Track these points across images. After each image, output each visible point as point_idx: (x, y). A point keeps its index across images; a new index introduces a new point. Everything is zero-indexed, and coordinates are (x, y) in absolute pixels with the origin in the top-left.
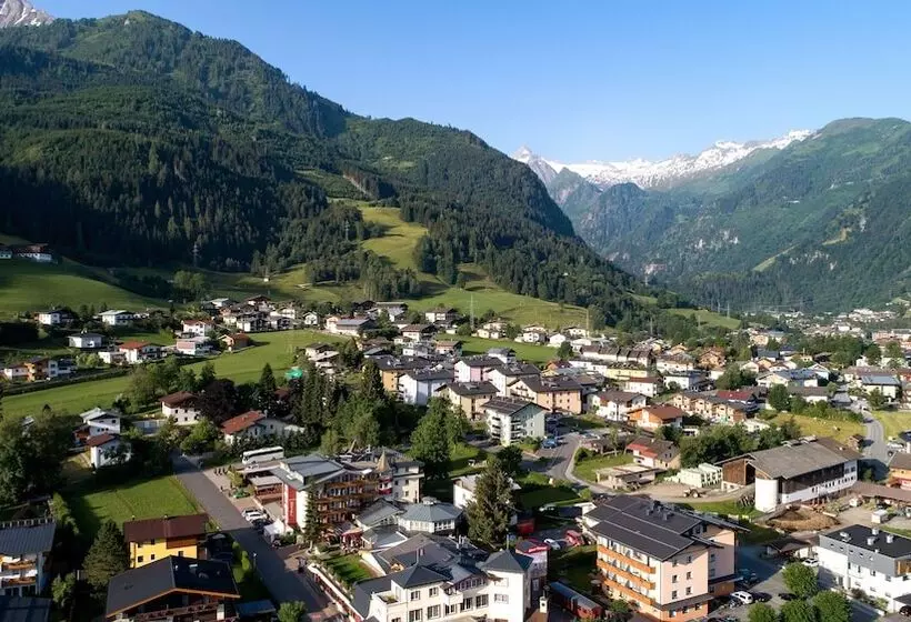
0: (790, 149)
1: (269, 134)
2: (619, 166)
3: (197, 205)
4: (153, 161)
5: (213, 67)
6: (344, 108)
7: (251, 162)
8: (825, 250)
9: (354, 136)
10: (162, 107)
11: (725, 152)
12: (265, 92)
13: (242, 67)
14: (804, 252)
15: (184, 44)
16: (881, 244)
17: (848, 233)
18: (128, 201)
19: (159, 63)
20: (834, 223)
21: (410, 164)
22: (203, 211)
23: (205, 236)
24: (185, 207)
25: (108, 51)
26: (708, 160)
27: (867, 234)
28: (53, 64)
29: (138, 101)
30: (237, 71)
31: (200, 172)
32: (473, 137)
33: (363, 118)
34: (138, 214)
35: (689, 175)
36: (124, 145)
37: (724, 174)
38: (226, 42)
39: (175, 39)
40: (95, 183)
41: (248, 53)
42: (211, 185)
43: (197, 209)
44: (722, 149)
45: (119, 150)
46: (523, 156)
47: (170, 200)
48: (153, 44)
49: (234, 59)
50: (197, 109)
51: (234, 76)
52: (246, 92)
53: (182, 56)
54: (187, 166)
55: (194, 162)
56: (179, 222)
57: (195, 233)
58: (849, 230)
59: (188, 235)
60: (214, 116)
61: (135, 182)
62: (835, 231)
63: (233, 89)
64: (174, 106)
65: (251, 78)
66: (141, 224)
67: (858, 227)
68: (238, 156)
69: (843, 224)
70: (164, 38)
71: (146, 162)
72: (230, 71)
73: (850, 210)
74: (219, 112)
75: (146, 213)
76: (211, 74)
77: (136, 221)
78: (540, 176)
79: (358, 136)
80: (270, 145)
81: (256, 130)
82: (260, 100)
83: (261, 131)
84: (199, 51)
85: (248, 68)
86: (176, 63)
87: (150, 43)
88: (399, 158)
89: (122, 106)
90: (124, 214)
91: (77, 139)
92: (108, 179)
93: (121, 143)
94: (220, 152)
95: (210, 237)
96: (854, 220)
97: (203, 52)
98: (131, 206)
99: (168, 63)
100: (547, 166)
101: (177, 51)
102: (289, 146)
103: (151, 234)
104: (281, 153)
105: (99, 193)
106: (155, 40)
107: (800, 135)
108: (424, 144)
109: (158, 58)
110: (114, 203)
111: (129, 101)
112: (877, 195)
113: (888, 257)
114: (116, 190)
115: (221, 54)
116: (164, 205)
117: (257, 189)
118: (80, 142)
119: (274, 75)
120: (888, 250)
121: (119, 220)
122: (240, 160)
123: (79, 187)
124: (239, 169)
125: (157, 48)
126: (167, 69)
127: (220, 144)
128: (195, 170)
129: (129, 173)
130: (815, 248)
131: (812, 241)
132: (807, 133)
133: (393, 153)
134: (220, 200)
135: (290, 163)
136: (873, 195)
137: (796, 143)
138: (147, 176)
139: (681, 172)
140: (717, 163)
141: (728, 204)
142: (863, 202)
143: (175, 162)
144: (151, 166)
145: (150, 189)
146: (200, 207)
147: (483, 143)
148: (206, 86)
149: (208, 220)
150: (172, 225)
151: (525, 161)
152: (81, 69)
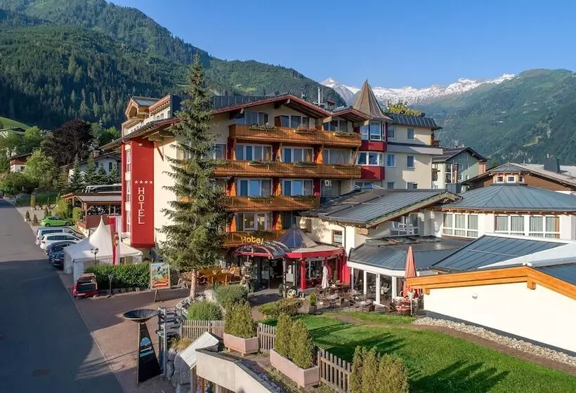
0: (502, 84)
1: (158, 61)
2: (396, 91)
3: (103, 95)
4: (72, 64)
5: (121, 25)
6: (209, 55)
7: (145, 73)
8: (524, 150)
9: (216, 72)
10: (82, 38)
11: (464, 85)
12: (155, 41)
13: (141, 25)
14: (511, 151)
15: (102, 11)
16: (563, 145)
17: (539, 139)
18: (51, 89)
19: (84, 22)
20: (530, 133)
21: (253, 89)
22: (108, 101)
23: (109, 116)
24: (94, 95)
25: (50, 13)
26: (453, 88)
27: (552, 140)
28: (10, 17)
29: (65, 34)
30: (137, 28)
31: (107, 75)
32: (295, 73)
33: (221, 60)
34: (58, 97)
35: (441, 97)
36: (51, 54)
37: (464, 96)
38: (130, 9)
39: (96, 7)
40: (26, 76)
41: (145, 16)
42: (115, 84)
43: (104, 98)
44: (462, 83)
45: (47, 57)
46: (330, 83)
47: (83, 91)
48: (81, 10)
49: (135, 20)
50: (108, 42)
51: (135, 31)
52: (143, 41)
53: (100, 17)
54: (97, 70)
55: (103, 68)
56: (89, 104)
57: (101, 113)
58: (540, 137)
59: (96, 115)
60: (120, 47)
61: (57, 77)
62: (531, 138)
63: (134, 39)
64: (91, 39)
65: (146, 32)
66: (59, 103)
67: (546, 135)
68: (135, 69)
69: (536, 133)
70: (89, 6)
71: (66, 66)
72: (132, 27)
73: (540, 125)
74: (123, 45)
75: (64, 98)
76: (119, 30)
77: (56, 101)
78: (342, 96)
79: (218, 71)
80: (159, 67)
81: (149, 57)
82: (152, 46)
83: (153, 59)
84: (112, 14)
85: (145, 26)
86: (96, 21)
87: (79, 9)
88: (246, 85)
89: (53, 37)
90: (46, 96)
91: (16, 49)
92: (37, 73)
93: (48, 52)
94: (122, 66)
95: (112, 116)
96: (543, 131)
97: (114, 15)
98: (53, 92)
99: (90, 21)
100: (347, 90)
101: (97, 14)
102: (172, 69)
103: (67, 112)
104: (166, 73)
105: (29, 82)
106: (82, 7)
107: (508, 77)
108: (263, 76)
109: (84, 18)
110: (40, 89)
111: (59, 34)
112: (557, 115)
113: (567, 154)
114: (42, 82)
115: (126, 16)
116: (78, 93)
117: (148, 90)
118: (18, 51)
119: (162, 32)
120: (567, 149)
121: (43, 101)
122: (137, 72)
123: (14, 78)
124: (136, 77)
125: (83, 12)
126: (90, 25)
127: (123, 61)
128: (102, 73)
129: (53, 71)
130: (518, 148)
131: (516, 145)
132: (513, 75)
133: (241, 82)
134: (121, 93)
135: (172, 79)
136: (555, 114)
137: (506, 81)
138: (66, 75)
139: (436, 95)
140: (459, 90)
141: (464, 113)
142: (549, 119)
143: (88, 68)
144: (70, 68)
145: (68, 82)
146: (106, 96)
147: (302, 77)
148: (116, 36)
149: (111, 106)
150: (83, 106)
151: (331, 86)
152: (30, 21)
